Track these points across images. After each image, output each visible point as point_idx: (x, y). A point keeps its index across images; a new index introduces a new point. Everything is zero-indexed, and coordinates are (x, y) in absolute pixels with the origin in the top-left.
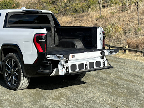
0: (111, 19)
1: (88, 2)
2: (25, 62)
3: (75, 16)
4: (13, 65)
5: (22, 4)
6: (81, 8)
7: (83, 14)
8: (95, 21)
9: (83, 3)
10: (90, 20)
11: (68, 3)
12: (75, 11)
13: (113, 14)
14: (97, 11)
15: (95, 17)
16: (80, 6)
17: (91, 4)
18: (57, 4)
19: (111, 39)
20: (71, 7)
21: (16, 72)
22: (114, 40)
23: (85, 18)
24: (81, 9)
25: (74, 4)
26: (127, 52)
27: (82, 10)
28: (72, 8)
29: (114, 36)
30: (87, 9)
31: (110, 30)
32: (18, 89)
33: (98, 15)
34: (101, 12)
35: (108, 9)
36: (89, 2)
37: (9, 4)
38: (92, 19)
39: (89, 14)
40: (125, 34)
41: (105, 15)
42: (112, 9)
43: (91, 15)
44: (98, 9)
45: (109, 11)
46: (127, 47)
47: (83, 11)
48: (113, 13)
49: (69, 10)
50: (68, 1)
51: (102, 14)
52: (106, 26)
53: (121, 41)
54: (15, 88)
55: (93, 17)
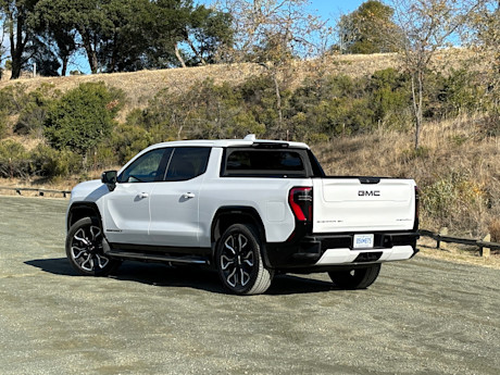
0: (452, 159)
1: (376, 96)
2: (268, 240)
3: (329, 146)
4: (242, 246)
5: (133, 96)
6: (349, 117)
7: (355, 139)
8: (398, 165)
9: (357, 101)
10: (382, 161)
11: (301, 100)
12: (327, 128)
13: (460, 143)
14: (406, 131)
15: (398, 151)
16: (344, 110)
17: (385, 103)
18: (264, 100)
19: (446, 220)
20: (315, 114)
21: (249, 259)
22: (457, 224)
23: (364, 153)
24: (349, 122)
25: (324, 103)
26: (486, 251)
27: (353, 125)
28: (315, 118)
29: (456, 211)
30: (369, 121)
31: (444, 195)
32: (251, 292)
33: (408, 145)
34: (421, 136)
35: (445, 124)
36: (379, 98)
37: (99, 99)
38: (387, 159)
39: (377, 141)
40: (490, 207)
41: (433, 145)
42: (455, 127)
43: (384, 146)
44: (409, 124)
45: (446, 134)
46: (487, 239)
47: (355, 128)
48: (460, 141)
49: (307, 122)
50: (302, 92)
51: (421, 143)
52: (434, 182)
53: (476, 227)
54: (244, 291)
55: (393, 150)
